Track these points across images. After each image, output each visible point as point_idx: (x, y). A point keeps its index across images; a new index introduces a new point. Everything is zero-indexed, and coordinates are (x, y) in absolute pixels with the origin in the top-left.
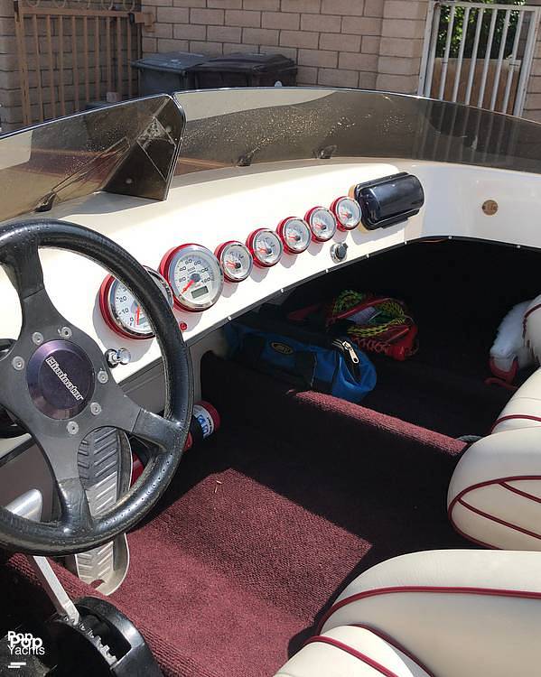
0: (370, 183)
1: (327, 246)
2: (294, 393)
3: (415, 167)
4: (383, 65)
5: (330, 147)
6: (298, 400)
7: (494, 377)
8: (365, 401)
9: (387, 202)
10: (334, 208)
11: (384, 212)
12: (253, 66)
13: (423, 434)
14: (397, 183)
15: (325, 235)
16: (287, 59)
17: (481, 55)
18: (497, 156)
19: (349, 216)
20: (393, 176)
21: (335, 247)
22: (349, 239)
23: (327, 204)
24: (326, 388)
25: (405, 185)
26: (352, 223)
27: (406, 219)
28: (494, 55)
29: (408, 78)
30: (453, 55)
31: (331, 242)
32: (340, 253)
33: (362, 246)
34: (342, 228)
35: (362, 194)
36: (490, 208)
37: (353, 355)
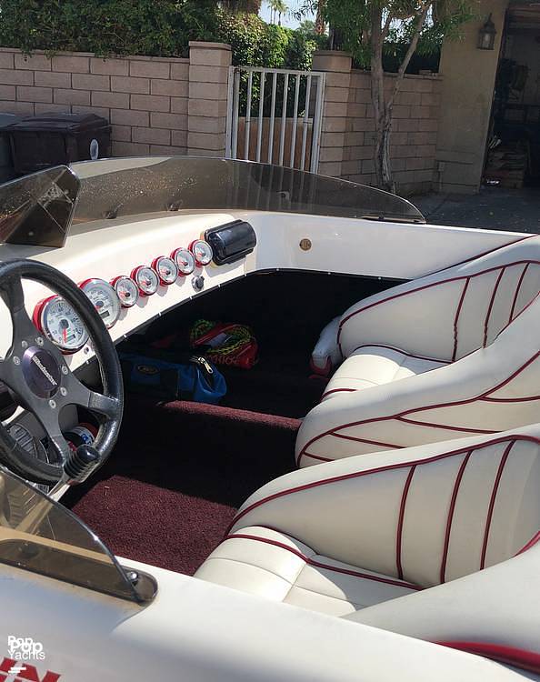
0: (215, 229)
1: (189, 278)
2: (163, 404)
3: (246, 216)
4: (192, 124)
5: (178, 202)
6: (167, 409)
7: (314, 373)
8: (221, 402)
9: (230, 242)
10: (191, 248)
11: (229, 251)
12: (69, 126)
13: (269, 418)
14: (235, 228)
15: (188, 269)
16: (99, 118)
17: (279, 114)
18: (300, 204)
19: (203, 255)
20: (232, 223)
21: (195, 280)
22: (204, 273)
23: (185, 246)
24: (189, 397)
25: (241, 230)
26: (206, 260)
27: (244, 256)
28: (290, 114)
29: (216, 136)
30: (255, 114)
31: (191, 276)
32: (199, 284)
33: (215, 279)
34: (199, 264)
35: (211, 237)
36: (305, 245)
37: (208, 367)
